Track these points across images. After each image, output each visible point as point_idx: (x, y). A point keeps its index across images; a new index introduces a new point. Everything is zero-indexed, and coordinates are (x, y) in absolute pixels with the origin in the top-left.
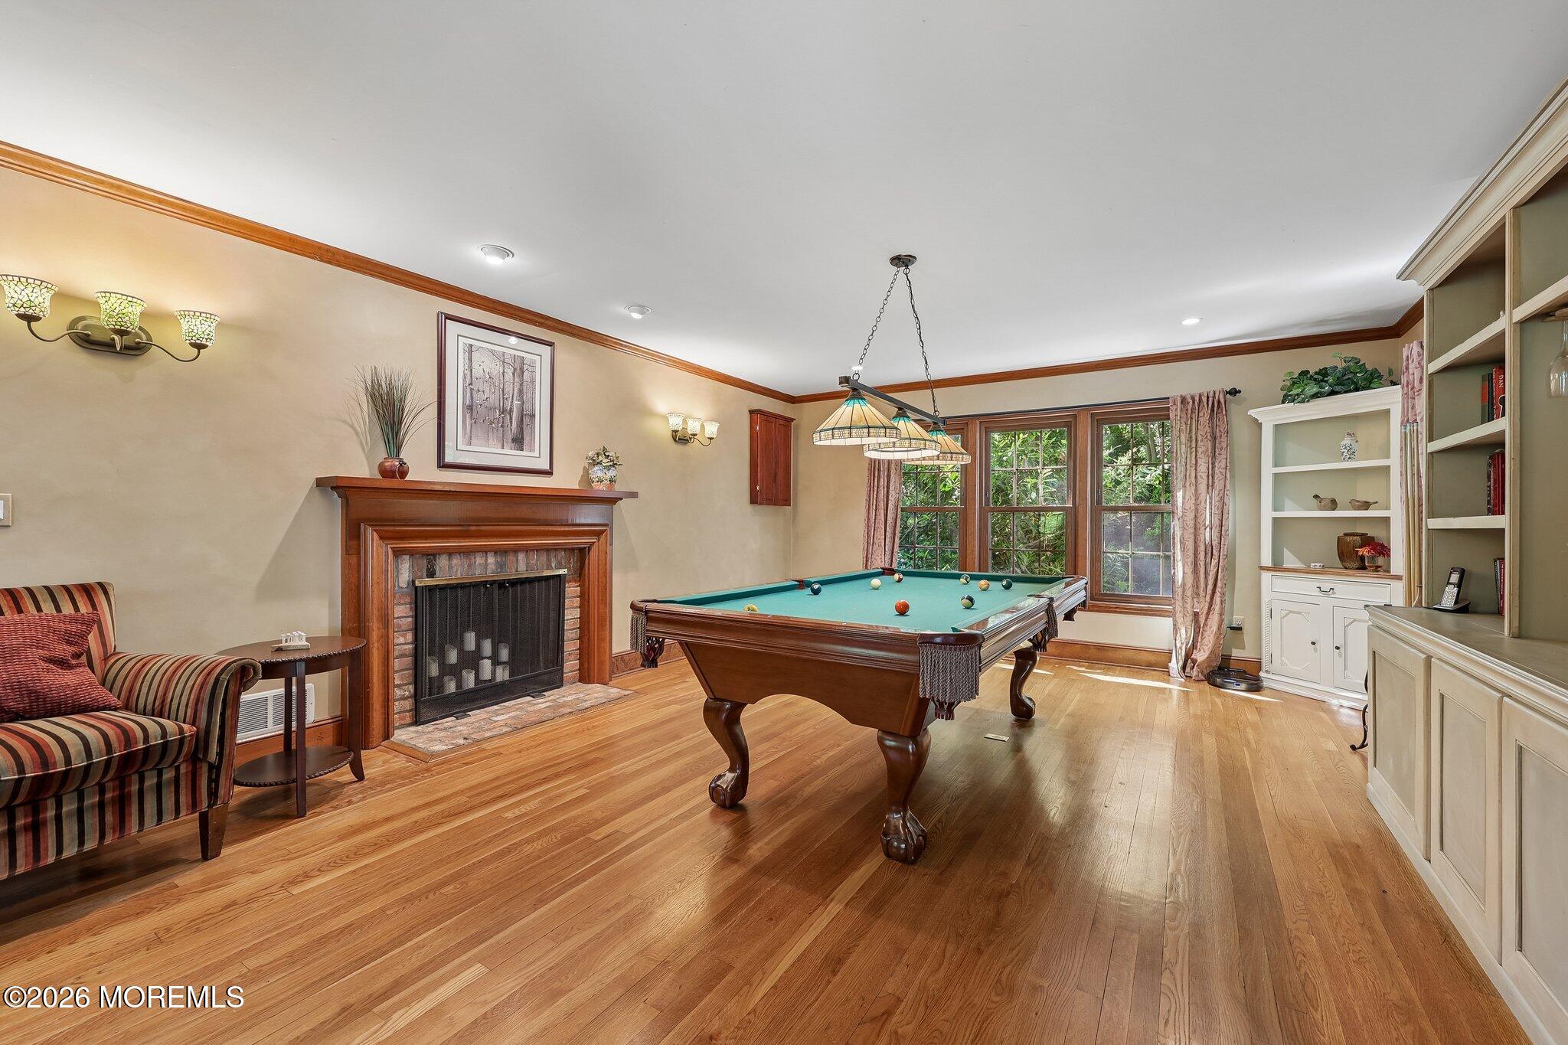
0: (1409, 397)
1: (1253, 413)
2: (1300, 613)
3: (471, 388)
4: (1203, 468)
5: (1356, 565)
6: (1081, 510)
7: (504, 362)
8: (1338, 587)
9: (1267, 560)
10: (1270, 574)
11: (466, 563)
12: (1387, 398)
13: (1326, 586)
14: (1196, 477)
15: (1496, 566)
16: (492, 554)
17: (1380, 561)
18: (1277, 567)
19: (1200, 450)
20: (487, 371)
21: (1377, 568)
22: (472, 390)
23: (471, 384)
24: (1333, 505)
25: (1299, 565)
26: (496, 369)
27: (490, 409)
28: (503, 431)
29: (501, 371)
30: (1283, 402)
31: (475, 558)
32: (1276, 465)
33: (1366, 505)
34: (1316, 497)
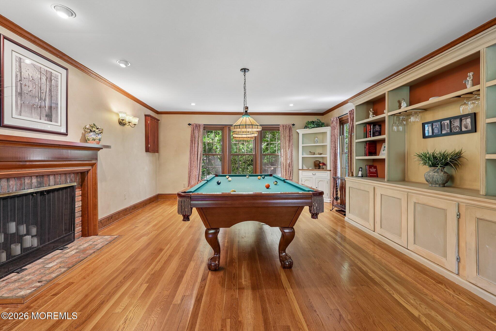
0: (333, 129)
1: (298, 130)
2: (308, 180)
3: (20, 83)
4: (287, 144)
5: (318, 168)
6: (257, 155)
7: (41, 72)
8: (317, 173)
9: (300, 167)
10: (302, 171)
11: (19, 183)
12: (327, 130)
13: (314, 173)
14: (286, 146)
15: (366, 167)
16: (35, 177)
17: (324, 167)
18: (302, 169)
19: (287, 139)
20: (31, 75)
21: (323, 168)
22: (21, 84)
23: (21, 80)
24: (314, 154)
25: (306, 169)
26: (37, 76)
27: (33, 97)
28: (41, 110)
29: (39, 76)
30: (304, 128)
31: (24, 180)
32: (303, 144)
33: (321, 154)
34: (310, 152)
